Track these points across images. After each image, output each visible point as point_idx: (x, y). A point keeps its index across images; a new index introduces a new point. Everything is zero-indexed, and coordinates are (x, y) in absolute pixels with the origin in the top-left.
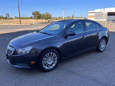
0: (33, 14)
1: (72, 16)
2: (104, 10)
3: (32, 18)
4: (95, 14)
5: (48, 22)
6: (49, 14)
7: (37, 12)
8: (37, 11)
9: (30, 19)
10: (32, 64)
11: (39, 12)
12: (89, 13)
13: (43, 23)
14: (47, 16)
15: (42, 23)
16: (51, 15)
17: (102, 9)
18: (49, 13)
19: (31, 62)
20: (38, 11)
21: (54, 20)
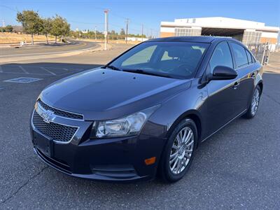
0: (20, 18)
1: (121, 30)
2: (194, 22)
3: (10, 29)
4: (176, 30)
5: (61, 42)
6: (64, 22)
7: (31, 13)
8: (30, 10)
9: (4, 31)
10: (149, 165)
11: (36, 15)
12: (162, 26)
13: (48, 45)
14: (60, 26)
15: (46, 45)
16: (69, 26)
17: (191, 20)
18: (63, 18)
19: (146, 161)
20: (35, 12)
21: (77, 39)
